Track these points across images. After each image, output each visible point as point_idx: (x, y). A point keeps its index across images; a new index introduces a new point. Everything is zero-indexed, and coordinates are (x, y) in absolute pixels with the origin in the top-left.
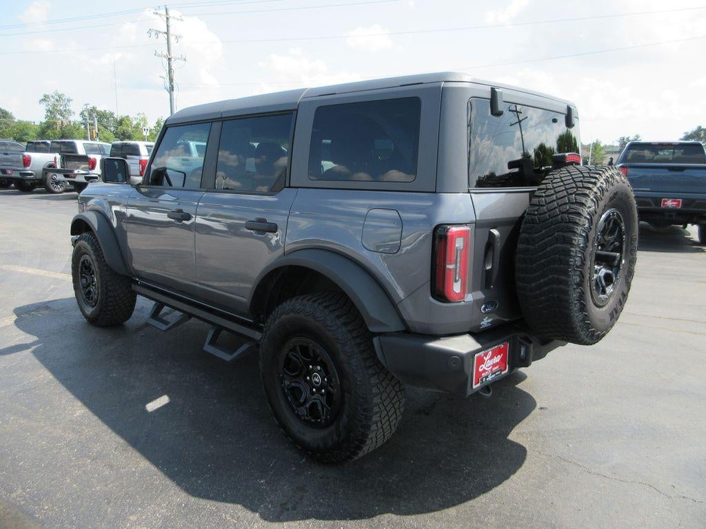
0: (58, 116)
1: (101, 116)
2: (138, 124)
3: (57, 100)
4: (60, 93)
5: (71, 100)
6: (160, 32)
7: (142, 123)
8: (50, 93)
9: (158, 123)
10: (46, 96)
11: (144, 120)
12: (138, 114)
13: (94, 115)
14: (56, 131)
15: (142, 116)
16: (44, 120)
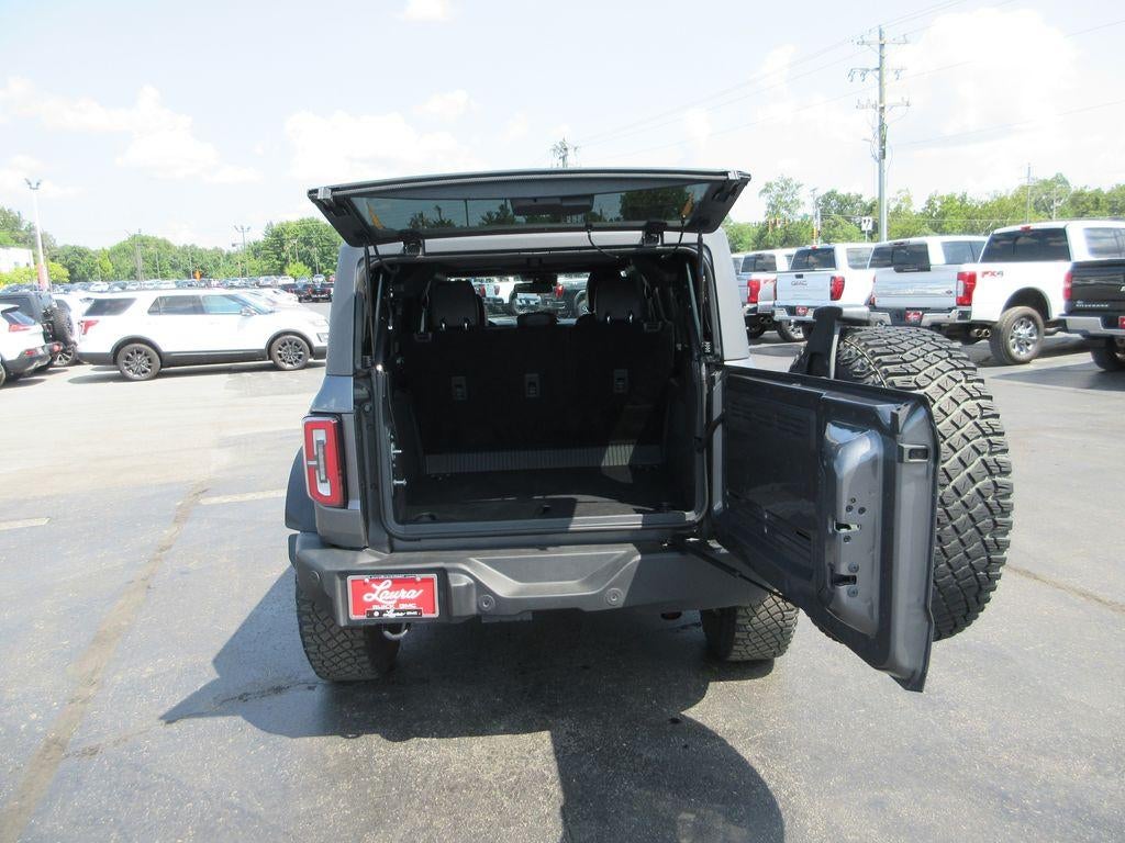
0: (783, 212)
1: (842, 203)
2: (899, 207)
3: (782, 188)
4: (786, 177)
5: (801, 185)
6: (867, 70)
7: (904, 206)
8: (773, 179)
9: (930, 203)
10: (769, 185)
11: (908, 200)
12: (899, 193)
13: (833, 202)
14: (778, 234)
15: (904, 194)
16: (763, 219)
